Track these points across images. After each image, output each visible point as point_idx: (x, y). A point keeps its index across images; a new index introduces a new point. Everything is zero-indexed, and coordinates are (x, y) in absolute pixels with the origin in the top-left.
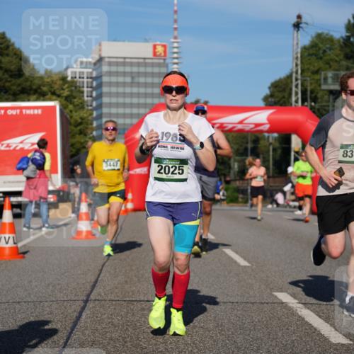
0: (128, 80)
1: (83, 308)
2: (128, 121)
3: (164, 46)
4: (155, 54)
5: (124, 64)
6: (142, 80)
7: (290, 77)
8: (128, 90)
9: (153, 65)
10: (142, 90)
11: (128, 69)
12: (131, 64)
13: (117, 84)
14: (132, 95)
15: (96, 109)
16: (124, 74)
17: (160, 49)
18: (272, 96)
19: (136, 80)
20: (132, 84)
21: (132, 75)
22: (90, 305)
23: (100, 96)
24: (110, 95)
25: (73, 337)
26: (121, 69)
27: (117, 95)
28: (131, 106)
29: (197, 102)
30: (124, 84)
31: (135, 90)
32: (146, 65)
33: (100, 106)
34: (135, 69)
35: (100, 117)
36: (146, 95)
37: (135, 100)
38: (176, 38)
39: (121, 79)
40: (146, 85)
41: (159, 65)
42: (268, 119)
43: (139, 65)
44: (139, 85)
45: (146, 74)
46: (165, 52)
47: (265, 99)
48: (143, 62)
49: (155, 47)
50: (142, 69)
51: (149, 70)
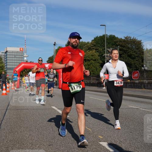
0: (14, 56)
1: (6, 111)
2: (14, 66)
3: (23, 48)
4: (20, 50)
5: (13, 53)
6: (17, 56)
7: (53, 56)
8: (14, 59)
9: (20, 53)
10: (17, 59)
11: (14, 54)
12: (14, 53)
13: (11, 57)
14: (15, 60)
15: (6, 63)
16: (13, 55)
17: (22, 49)
18: (49, 61)
19: (16, 56)
20: (15, 57)
21: (14, 55)
22: (8, 110)
23: (7, 60)
24: (9, 60)
25: (5, 117)
26: (12, 54)
27: (11, 60)
28: (14, 63)
29: (31, 62)
30: (13, 57)
31: (15, 59)
32: (18, 53)
33: (7, 63)
34: (15, 54)
35: (7, 65)
36: (18, 60)
37: (15, 61)
38: (25, 46)
39: (12, 56)
40: (18, 58)
41: (21, 53)
42: (48, 66)
43: (16, 53)
44: (16, 58)
45: (18, 55)
46: (23, 50)
47: (47, 61)
48: (17, 52)
49: (20, 49)
50: (17, 54)
51: (19, 54)
